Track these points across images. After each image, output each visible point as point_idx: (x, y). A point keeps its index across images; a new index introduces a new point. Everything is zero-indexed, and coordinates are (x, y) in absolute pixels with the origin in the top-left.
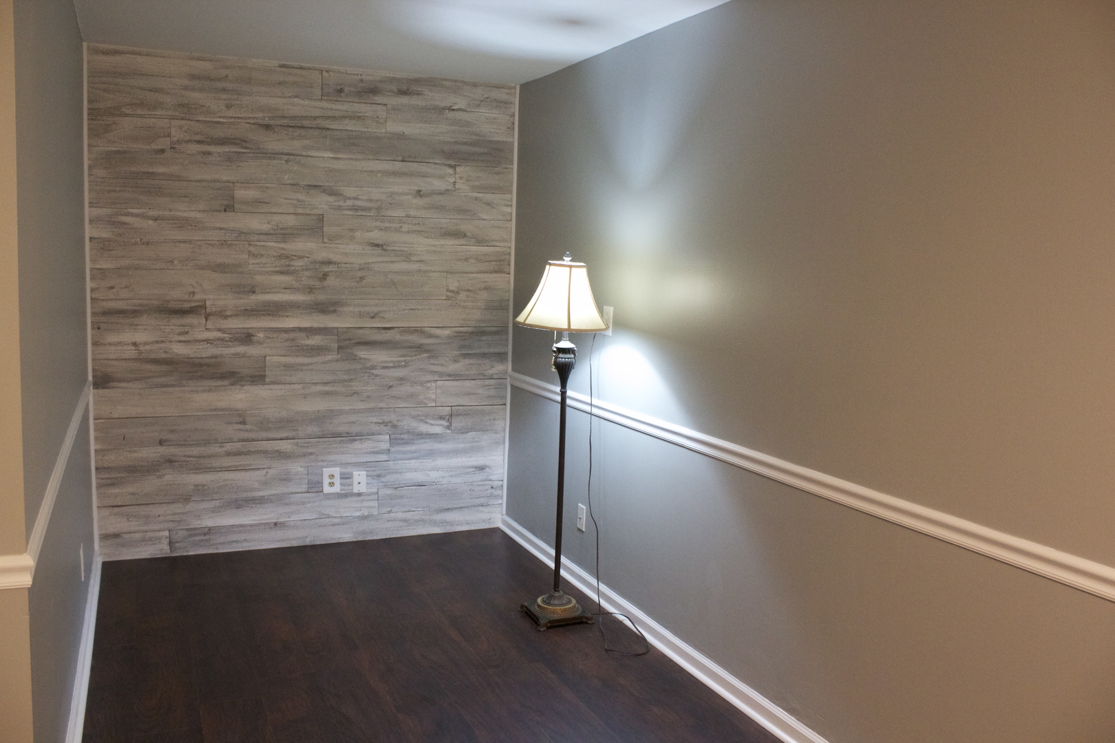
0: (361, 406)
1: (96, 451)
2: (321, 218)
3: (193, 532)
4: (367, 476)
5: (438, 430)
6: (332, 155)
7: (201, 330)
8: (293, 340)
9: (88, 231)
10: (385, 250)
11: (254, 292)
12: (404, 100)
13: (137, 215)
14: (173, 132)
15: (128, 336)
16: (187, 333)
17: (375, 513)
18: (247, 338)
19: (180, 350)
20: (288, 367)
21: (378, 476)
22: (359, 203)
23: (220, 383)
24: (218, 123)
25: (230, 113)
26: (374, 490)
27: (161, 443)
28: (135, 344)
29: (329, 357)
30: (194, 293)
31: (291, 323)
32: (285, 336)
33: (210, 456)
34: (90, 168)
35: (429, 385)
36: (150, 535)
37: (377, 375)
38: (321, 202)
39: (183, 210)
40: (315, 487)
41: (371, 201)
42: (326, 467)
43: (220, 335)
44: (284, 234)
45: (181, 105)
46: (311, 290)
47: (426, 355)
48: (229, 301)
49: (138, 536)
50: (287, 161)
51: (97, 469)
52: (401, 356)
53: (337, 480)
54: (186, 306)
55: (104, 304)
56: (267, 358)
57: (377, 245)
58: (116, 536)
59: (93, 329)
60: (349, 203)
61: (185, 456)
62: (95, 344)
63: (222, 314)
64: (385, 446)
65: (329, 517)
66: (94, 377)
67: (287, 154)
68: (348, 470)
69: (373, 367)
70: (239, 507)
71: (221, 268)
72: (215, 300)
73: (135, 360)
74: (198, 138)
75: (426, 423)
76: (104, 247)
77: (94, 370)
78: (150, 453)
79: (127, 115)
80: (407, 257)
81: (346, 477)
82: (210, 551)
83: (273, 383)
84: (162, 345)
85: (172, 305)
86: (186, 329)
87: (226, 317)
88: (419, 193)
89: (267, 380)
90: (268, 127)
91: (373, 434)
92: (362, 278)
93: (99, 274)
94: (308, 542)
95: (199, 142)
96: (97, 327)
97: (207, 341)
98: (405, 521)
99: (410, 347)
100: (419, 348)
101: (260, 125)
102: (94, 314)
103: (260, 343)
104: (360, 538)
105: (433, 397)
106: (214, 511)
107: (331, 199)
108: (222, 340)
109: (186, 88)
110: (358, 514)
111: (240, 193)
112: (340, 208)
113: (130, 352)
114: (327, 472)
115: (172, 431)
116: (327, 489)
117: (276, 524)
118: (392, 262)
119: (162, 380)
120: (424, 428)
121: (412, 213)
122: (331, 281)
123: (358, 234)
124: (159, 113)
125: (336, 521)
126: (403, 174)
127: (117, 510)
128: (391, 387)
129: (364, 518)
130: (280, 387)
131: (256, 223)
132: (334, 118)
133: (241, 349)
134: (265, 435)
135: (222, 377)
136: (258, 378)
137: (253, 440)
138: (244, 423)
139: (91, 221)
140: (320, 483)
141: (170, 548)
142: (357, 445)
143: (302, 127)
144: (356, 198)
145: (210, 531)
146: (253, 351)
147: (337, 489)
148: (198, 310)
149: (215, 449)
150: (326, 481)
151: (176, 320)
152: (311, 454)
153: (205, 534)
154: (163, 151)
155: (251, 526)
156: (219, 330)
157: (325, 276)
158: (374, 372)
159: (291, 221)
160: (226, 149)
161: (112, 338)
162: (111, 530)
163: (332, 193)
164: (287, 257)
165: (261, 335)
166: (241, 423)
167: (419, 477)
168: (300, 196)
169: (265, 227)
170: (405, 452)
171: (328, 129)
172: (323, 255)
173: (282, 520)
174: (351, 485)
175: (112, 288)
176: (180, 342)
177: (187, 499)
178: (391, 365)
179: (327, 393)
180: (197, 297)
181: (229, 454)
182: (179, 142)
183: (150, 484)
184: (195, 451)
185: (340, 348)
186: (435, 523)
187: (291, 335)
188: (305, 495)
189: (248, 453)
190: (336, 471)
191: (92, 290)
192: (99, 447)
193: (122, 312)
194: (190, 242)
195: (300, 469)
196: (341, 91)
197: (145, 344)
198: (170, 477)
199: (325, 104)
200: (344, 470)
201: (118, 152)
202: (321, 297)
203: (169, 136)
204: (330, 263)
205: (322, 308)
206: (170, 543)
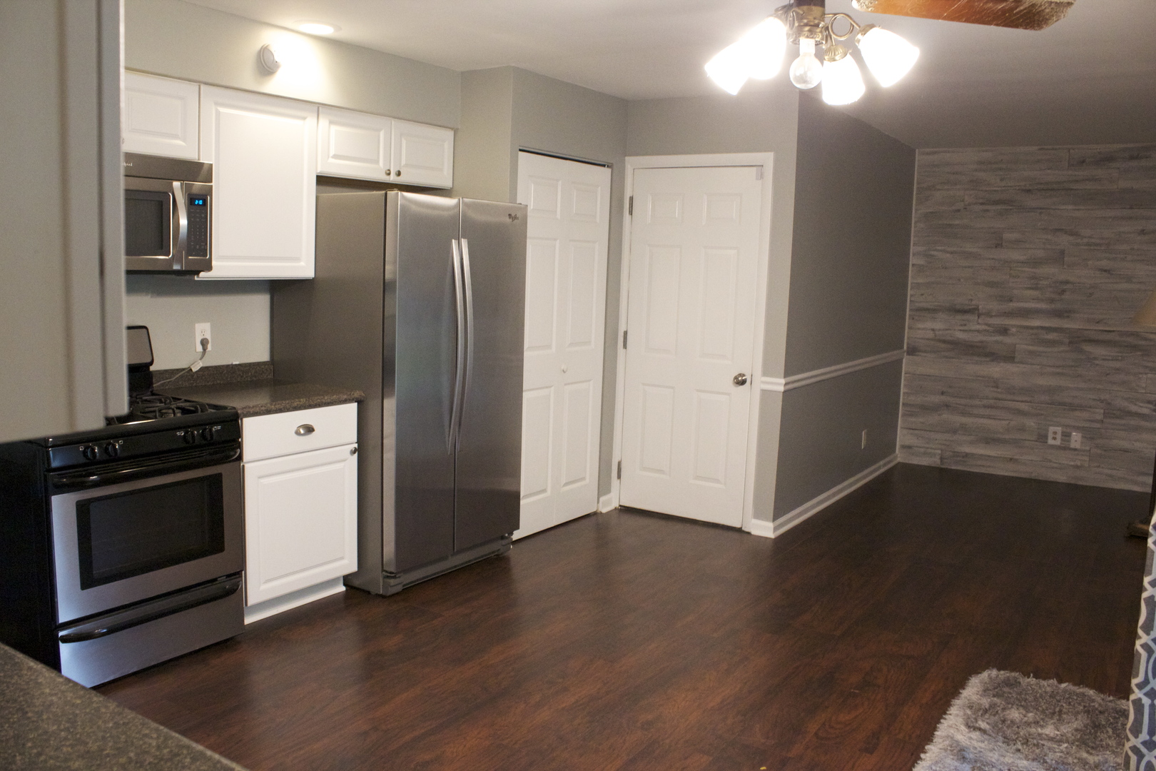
0: (1082, 385)
1: (904, 393)
2: (1062, 252)
3: (956, 454)
4: (1083, 437)
5: (1145, 411)
6: (1074, 208)
7: (975, 324)
8: (1036, 334)
9: (912, 260)
10: (1112, 274)
11: (1011, 301)
12: (1134, 163)
13: (941, 251)
14: (966, 198)
15: (929, 325)
16: (965, 325)
17: (1086, 465)
18: (1004, 331)
19: (961, 336)
20: (1031, 352)
21: (1092, 439)
22: (1093, 241)
23: (984, 359)
24: (995, 191)
25: (1003, 184)
26: (1088, 448)
27: (943, 393)
28: (933, 330)
29: (1061, 349)
30: (972, 300)
31: (1036, 323)
32: (1031, 331)
33: (972, 406)
34: (916, 222)
35: (1141, 376)
36: (929, 451)
37: (1097, 365)
38: (1064, 241)
39: (969, 247)
40: (1042, 438)
41: (1102, 239)
42: (1051, 425)
43: (987, 328)
44: (1035, 263)
45: (972, 181)
46: (1052, 301)
47: (1139, 353)
48: (994, 306)
49: (922, 450)
50: (1041, 213)
51: (903, 404)
52: (1121, 352)
53: (1059, 436)
54: (966, 308)
55: (917, 304)
56: (1017, 346)
57: (1105, 271)
58: (910, 447)
59: (909, 319)
60: (1085, 240)
61: (957, 404)
62: (910, 328)
63: (989, 314)
64: (1099, 417)
65: (1050, 461)
66: (908, 348)
67: (1041, 209)
68: (1068, 430)
69: (1095, 358)
70: (987, 443)
71: (991, 284)
72: (983, 306)
73: (932, 340)
74: (981, 201)
75: (1136, 405)
76: (920, 269)
77: (908, 344)
78: (937, 399)
79: (939, 190)
80: (1129, 279)
81: (1066, 436)
82: (965, 469)
83: (1018, 363)
84: (949, 332)
85: (958, 307)
86: (964, 322)
87: (991, 316)
88: (1143, 232)
89: (1016, 360)
90: (1029, 191)
91: (1090, 407)
92: (1091, 294)
93: (918, 286)
94: (1034, 476)
95: (982, 204)
96: (912, 318)
97: (978, 331)
98: (1111, 476)
99: (1127, 346)
100: (1135, 348)
101: (1023, 190)
102: (911, 310)
103: (1013, 335)
104: (1073, 482)
105: (1144, 385)
106: (971, 443)
107: (1071, 238)
108: (988, 331)
109: (976, 170)
110: (1072, 463)
111: (1007, 236)
112: (1078, 244)
113: (930, 335)
114: (1052, 429)
115: (950, 387)
116: (1050, 442)
117: (1011, 459)
118: (1116, 283)
119: (947, 354)
120: (1134, 408)
121: (1136, 247)
122: (1067, 296)
123: (1090, 262)
124: (958, 187)
125: (1055, 465)
126: (1131, 218)
127: (912, 431)
128: (1108, 374)
129: (1077, 467)
130: (1024, 366)
131: (1016, 255)
132: (1077, 181)
133: (1000, 338)
134: (1010, 397)
135: (986, 355)
136: (1010, 358)
137: (1002, 400)
138: (997, 387)
139: (914, 255)
140: (1046, 437)
141: (941, 462)
142: (1077, 413)
143: (1052, 190)
144: (1090, 237)
145: (967, 455)
146: (1008, 340)
147: (1058, 442)
148: (973, 311)
149: (977, 402)
150: (1050, 436)
151: (959, 317)
152: (1042, 415)
153: (963, 457)
154: (959, 211)
155: (995, 457)
156: (986, 324)
157: (1063, 291)
158: (1097, 362)
159: (1040, 254)
160: (999, 207)
161: (920, 325)
162: (907, 443)
163: (1072, 234)
164: (1036, 278)
165: (1014, 330)
166: (994, 387)
167: (1125, 444)
168: (1049, 237)
169: (1022, 258)
171: (1072, 189)
172: (1062, 277)
173: (1015, 457)
174: (1069, 441)
175: (922, 295)
176: (961, 330)
177: (955, 432)
178: (1110, 358)
179: (1058, 373)
180: (974, 302)
181: (985, 407)
182: (969, 204)
183: (933, 419)
184: (963, 401)
185: (1070, 343)
186: (1136, 483)
187: (1035, 331)
188: (1033, 442)
189: (997, 408)
190: (1059, 429)
191: (911, 296)
192: (906, 391)
193: (927, 310)
194: (972, 267)
195: (1033, 424)
196: (1084, 162)
197: (940, 330)
198: (946, 416)
199: (1070, 172)
200: (1065, 430)
201: (932, 213)
202: (1058, 306)
203: (963, 201)
204: (1067, 282)
205: (1059, 314)
206: (942, 459)
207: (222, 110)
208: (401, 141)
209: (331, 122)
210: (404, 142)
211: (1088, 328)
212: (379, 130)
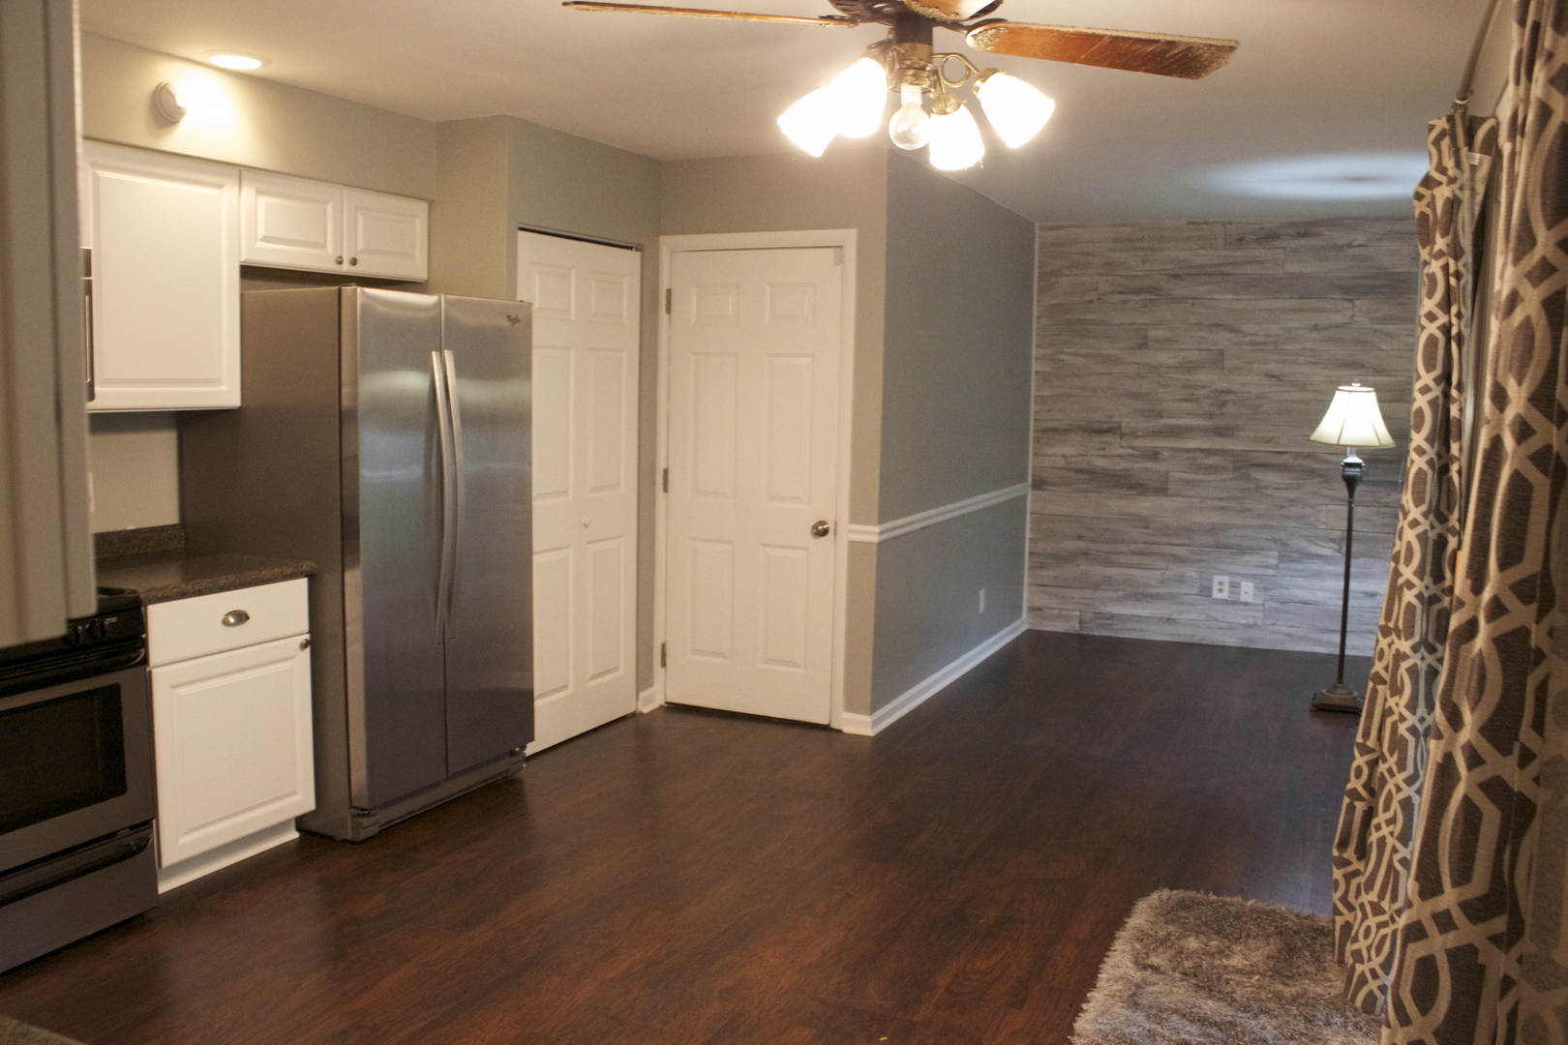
0: (1253, 522)
1: (1031, 539)
2: (1221, 353)
3: (1099, 616)
4: (1255, 587)
5: (1327, 552)
6: (1235, 297)
7: (1116, 446)
8: (1194, 459)
9: (1034, 367)
10: (1281, 381)
11: (1161, 416)
12: (1303, 242)
13: (1070, 353)
14: (1101, 285)
15: (1059, 450)
16: (1104, 449)
17: (1260, 623)
18: (1154, 455)
19: (1099, 463)
20: (1188, 482)
21: (1265, 589)
22: (1258, 339)
23: (1129, 492)
24: (1135, 276)
25: (1147, 267)
26: (1260, 601)
27: (1080, 538)
28: (1064, 456)
29: (1225, 476)
30: (1111, 417)
31: (1192, 444)
32: (1187, 455)
33: (1117, 553)
34: (1038, 318)
35: (1320, 508)
36: (1066, 613)
37: (1268, 495)
38: (1223, 339)
39: (1107, 349)
40: (1206, 591)
41: (1269, 336)
42: (1215, 574)
43: (1130, 451)
44: (1190, 367)
45: (1106, 264)
46: (1211, 416)
47: (1317, 480)
48: (1142, 424)
49: (1055, 612)
50: (1193, 305)
51: (1031, 554)
52: (1296, 479)
53: (1226, 588)
54: (1105, 426)
55: (1043, 423)
56: (1171, 474)
57: (1273, 376)
58: (1040, 609)
59: (1034, 443)
60: (1248, 339)
61: (1098, 551)
62: (1035, 454)
63: (1134, 434)
64: (1274, 561)
65: (1216, 620)
66: (1033, 481)
67: (1192, 299)
68: (1237, 579)
69: (1266, 488)
70: (1137, 600)
71: (1134, 396)
72: (1128, 423)
73: (1064, 469)
74: (1119, 289)
75: (1316, 544)
76: (1045, 378)
77: (1033, 475)
78: (1070, 545)
79: (1066, 275)
80: (1303, 387)
81: (1235, 586)
82: (1113, 635)
83: (1172, 495)
84: (1085, 458)
85: (1094, 426)
86: (1104, 445)
87: (1137, 437)
88: (1316, 328)
89: (1169, 492)
90: (1177, 276)
91: (1263, 549)
92: (1258, 406)
93: (1041, 400)
94: (1196, 640)
95: (1121, 293)
96: (1037, 441)
97: (1120, 456)
98: (1289, 635)
99: (1303, 471)
100: (1312, 473)
101: (1172, 275)
102: (1036, 431)
103: (1165, 460)
104: (1245, 645)
105: (1324, 519)
106: (1119, 600)
107: (1232, 335)
108: (1133, 456)
109: (1113, 250)
110: (1243, 622)
111: (1153, 333)
112: (1240, 344)
113: (1061, 463)
114: (1217, 579)
115: (1089, 529)
116: (1216, 595)
117: (1168, 619)
118: (1287, 391)
119: (1084, 486)
120: (1313, 549)
121: (1308, 345)
122: (1230, 409)
123: (1255, 366)
124: (1091, 271)
125: (1223, 625)
126: (1301, 310)
127: (1041, 588)
128: (1282, 507)
129: (1249, 626)
130: (1181, 499)
131: (1165, 358)
132: (1236, 264)
133: (1148, 465)
134: (1165, 540)
135: (1132, 487)
136: (1161, 490)
137: (1155, 543)
138: (1147, 528)
139: (1037, 359)
140: (1210, 589)
141: (1081, 627)
142: (1247, 558)
143: (1206, 274)
144: (1254, 335)
145: (1112, 616)
146: (1160, 467)
147: (1225, 595)
148: (1113, 430)
149: (1123, 548)
150: (1216, 587)
151: (1097, 439)
152: (1205, 561)
153: (1108, 619)
154: (1092, 302)
155: (1147, 618)
156: (1131, 447)
157: (1224, 404)
158: (1269, 492)
159: (1194, 356)
160: (1142, 297)
161: (1048, 451)
162: (1037, 603)
163: (1233, 330)
164: (1190, 387)
165: (1165, 454)
166: (1144, 527)
167: (1305, 595)
168: (1205, 334)
169: (1172, 362)
170: (1295, 570)
171: (1229, 274)
172: (1224, 385)
173: (1174, 617)
174: (1238, 593)
175: (1050, 411)
176: (1099, 456)
177: (1095, 587)
178: (1284, 486)
179: (1222, 508)
180: (1114, 420)
181: (1133, 553)
182: (1104, 294)
183: (1068, 571)
184: (1105, 548)
185: (1236, 469)
186: (1320, 643)
187: (1191, 455)
188: (1195, 597)
189: (1150, 554)
190: (1226, 579)
191: (1036, 412)
192: (1032, 536)
193: (1055, 430)
194: (1110, 374)
195: (1193, 573)
196: (1241, 240)
197: (1073, 456)
198: (1085, 567)
199: (1230, 253)
200: (1234, 580)
201: (1059, 304)
202: (1220, 422)
203: (1096, 289)
204: (1229, 392)
205: (1219, 432)
206: (1081, 622)
207: (103, 174)
208: (356, 218)
209: (259, 192)
210: (360, 219)
211: (1255, 449)
212: (325, 203)
